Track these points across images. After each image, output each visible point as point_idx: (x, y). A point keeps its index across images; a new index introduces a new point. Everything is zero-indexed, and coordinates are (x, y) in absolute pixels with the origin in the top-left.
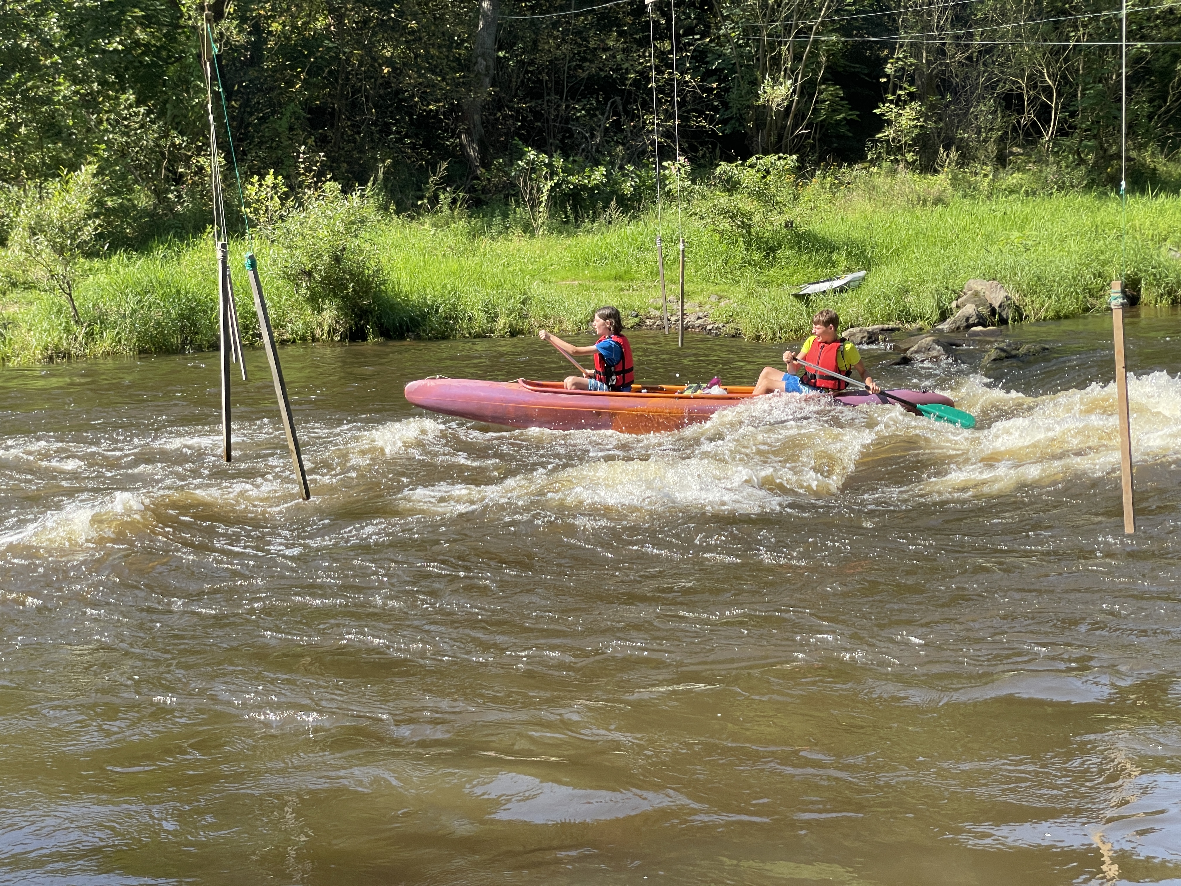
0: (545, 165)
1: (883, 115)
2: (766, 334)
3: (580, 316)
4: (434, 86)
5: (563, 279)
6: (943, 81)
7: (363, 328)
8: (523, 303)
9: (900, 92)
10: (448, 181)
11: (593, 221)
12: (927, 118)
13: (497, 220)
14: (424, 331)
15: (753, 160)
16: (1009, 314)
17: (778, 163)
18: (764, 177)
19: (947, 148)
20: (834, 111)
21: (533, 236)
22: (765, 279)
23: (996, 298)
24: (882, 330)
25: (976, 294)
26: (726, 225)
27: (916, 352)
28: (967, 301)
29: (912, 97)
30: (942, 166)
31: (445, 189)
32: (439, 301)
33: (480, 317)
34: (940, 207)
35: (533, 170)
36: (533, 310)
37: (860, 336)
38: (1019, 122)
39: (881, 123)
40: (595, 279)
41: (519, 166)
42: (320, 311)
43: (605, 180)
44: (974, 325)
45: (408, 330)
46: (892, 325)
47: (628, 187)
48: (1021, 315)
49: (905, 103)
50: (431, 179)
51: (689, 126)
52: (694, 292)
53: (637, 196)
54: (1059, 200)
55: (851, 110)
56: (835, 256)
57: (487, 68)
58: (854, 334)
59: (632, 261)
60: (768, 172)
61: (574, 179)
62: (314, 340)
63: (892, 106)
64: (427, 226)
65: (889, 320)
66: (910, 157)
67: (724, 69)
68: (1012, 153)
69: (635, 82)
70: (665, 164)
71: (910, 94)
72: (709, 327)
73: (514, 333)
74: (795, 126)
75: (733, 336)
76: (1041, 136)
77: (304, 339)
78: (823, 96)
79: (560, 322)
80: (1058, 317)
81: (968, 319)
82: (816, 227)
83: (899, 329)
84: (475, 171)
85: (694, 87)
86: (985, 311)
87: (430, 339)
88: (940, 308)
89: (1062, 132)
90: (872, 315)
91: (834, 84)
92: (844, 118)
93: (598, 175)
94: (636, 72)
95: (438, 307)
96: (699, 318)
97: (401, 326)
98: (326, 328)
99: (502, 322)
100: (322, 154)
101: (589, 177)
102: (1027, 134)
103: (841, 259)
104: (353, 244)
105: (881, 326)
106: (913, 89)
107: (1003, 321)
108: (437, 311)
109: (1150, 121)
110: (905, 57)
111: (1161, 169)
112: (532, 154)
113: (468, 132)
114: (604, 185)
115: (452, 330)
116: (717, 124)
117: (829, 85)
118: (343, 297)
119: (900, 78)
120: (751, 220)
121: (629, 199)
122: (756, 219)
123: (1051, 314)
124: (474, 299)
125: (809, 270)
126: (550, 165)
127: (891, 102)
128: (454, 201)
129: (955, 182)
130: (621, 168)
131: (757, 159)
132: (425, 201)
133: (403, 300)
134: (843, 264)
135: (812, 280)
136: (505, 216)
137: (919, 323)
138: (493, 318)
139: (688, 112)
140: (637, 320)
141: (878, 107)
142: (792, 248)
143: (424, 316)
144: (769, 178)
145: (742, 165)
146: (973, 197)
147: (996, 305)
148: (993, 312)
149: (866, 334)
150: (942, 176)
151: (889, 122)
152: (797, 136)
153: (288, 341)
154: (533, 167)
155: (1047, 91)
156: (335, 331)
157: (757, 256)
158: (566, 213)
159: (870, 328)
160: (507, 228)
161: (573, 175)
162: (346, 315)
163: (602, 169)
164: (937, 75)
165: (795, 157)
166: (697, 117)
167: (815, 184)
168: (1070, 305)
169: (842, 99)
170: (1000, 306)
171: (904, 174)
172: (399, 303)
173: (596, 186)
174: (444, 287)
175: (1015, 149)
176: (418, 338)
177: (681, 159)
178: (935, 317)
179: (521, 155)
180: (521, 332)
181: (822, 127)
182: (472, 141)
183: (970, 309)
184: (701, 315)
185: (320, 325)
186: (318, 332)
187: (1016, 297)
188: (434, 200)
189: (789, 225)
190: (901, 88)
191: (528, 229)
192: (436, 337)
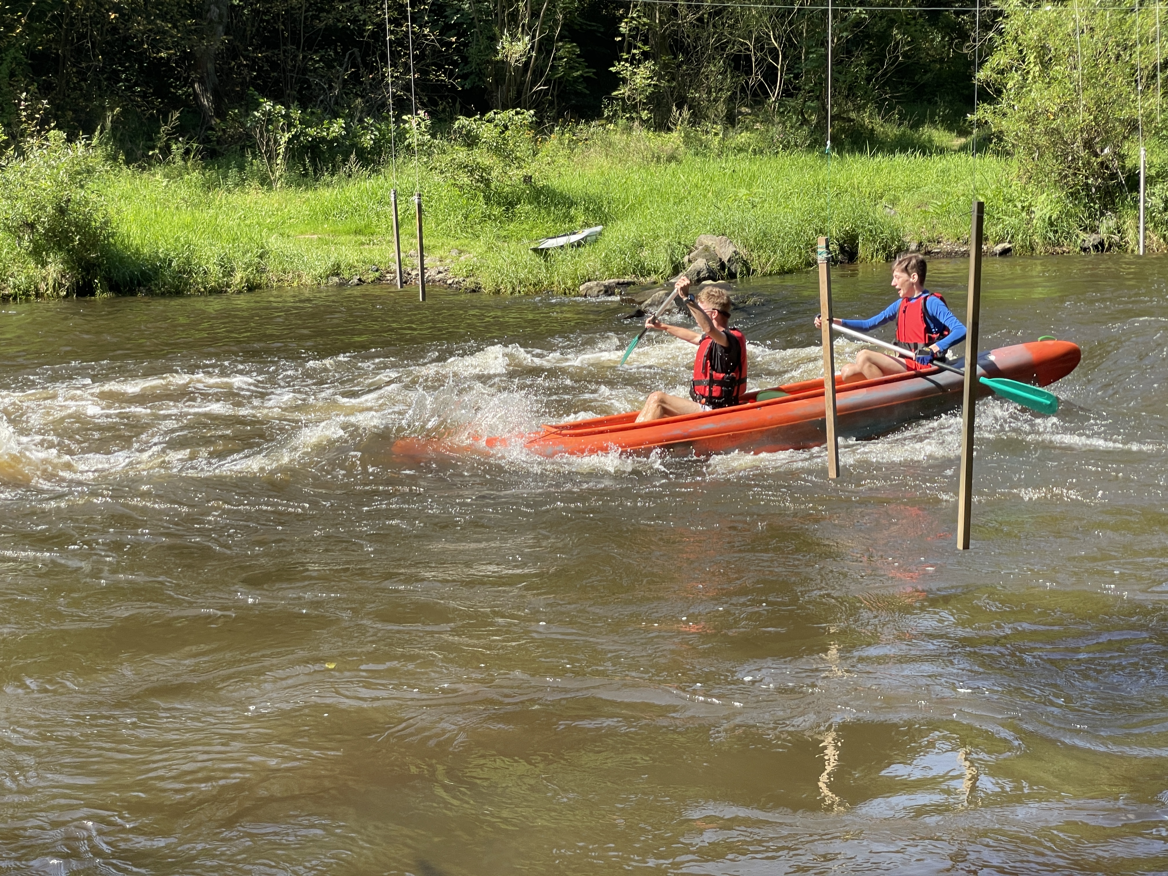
0: (282, 116)
1: (619, 73)
2: (506, 289)
3: (320, 271)
4: (165, 32)
5: (302, 233)
6: (676, 41)
7: (91, 281)
8: (261, 257)
9: (635, 51)
10: (180, 130)
11: (333, 175)
12: (660, 78)
13: (233, 172)
14: (156, 285)
15: (491, 114)
16: (737, 268)
17: (516, 118)
18: (503, 132)
19: (680, 107)
20: (571, 68)
21: (270, 189)
22: (505, 233)
23: (726, 253)
24: (618, 284)
25: (707, 249)
26: (464, 179)
27: (650, 305)
28: (698, 255)
29: (646, 56)
30: (675, 125)
31: (177, 139)
32: (172, 254)
33: (216, 271)
34: (673, 164)
35: (270, 121)
36: (272, 265)
37: (596, 290)
38: (747, 83)
39: (617, 81)
40: (335, 233)
41: (255, 117)
42: (44, 264)
43: (343, 133)
44: (705, 279)
45: (139, 284)
46: (627, 279)
47: (367, 140)
48: (748, 270)
49: (639, 62)
50: (163, 129)
51: (429, 80)
52: (434, 247)
53: (378, 148)
54: (785, 159)
55: (587, 67)
56: (573, 212)
57: (220, 16)
58: (591, 288)
59: (372, 214)
60: (506, 127)
61: (312, 131)
62: (38, 295)
63: (627, 65)
64: (158, 177)
65: (625, 274)
66: (645, 115)
67: (463, 24)
68: (740, 113)
69: (374, 35)
70: (405, 117)
71: (644, 53)
72: (449, 282)
73: (252, 287)
74: (534, 83)
75: (474, 291)
76: (768, 96)
77: (26, 293)
78: (561, 53)
79: (299, 276)
80: (783, 272)
81: (699, 273)
82: (555, 183)
83: (634, 283)
84: (209, 121)
85: (433, 41)
86: (715, 266)
87: (163, 295)
88: (673, 262)
89: (788, 93)
90: (608, 269)
91: (571, 42)
92: (581, 76)
93: (337, 127)
94: (373, 24)
95: (171, 261)
96: (440, 272)
97: (131, 280)
98: (51, 282)
99: (238, 277)
100: (45, 102)
101: (328, 129)
102: (755, 94)
103: (579, 214)
104: (78, 194)
105: (616, 280)
106: (646, 48)
107: (732, 275)
108: (170, 265)
109: (869, 84)
110: (639, 17)
111: (879, 129)
112: (268, 106)
113: (202, 82)
114: (343, 137)
115: (186, 285)
116: (457, 78)
117: (566, 42)
118: (69, 251)
119: (634, 37)
120: (489, 174)
121: (369, 153)
122: (494, 174)
123: (776, 268)
124: (209, 253)
125: (549, 225)
126: (286, 116)
127: (626, 60)
128: (187, 152)
129: (687, 140)
130: (361, 121)
131: (495, 113)
132: (157, 151)
133: (134, 254)
134: (581, 219)
135: (551, 235)
136: (241, 168)
137: (654, 277)
138: (229, 273)
139: (428, 66)
140: (377, 274)
141: (614, 66)
142: (530, 203)
143: (156, 270)
144: (508, 133)
145: (480, 119)
146: (705, 155)
147: (725, 260)
148: (723, 266)
149: (602, 288)
150: (675, 134)
151: (624, 81)
152: (535, 92)
153: (9, 296)
154: (270, 118)
155: (773, 52)
156: (61, 285)
157: (497, 211)
158: (304, 165)
159: (606, 282)
160: (244, 180)
161: (312, 127)
162: (72, 268)
163: (341, 121)
164: (669, 35)
165: (532, 112)
166: (437, 71)
167: (554, 139)
168: (793, 260)
169: (579, 56)
170: (729, 261)
171: (639, 132)
172: (129, 257)
173: (335, 139)
174: (177, 240)
175: (744, 109)
176: (150, 293)
177: (421, 113)
178: (669, 272)
179: (257, 106)
180: (259, 287)
181: (560, 83)
182: (206, 90)
183: (700, 263)
184: (441, 269)
185: (44, 279)
186: (42, 286)
187: (743, 252)
188: (166, 151)
189: (528, 179)
190: (635, 48)
191: (265, 181)
192: (170, 292)
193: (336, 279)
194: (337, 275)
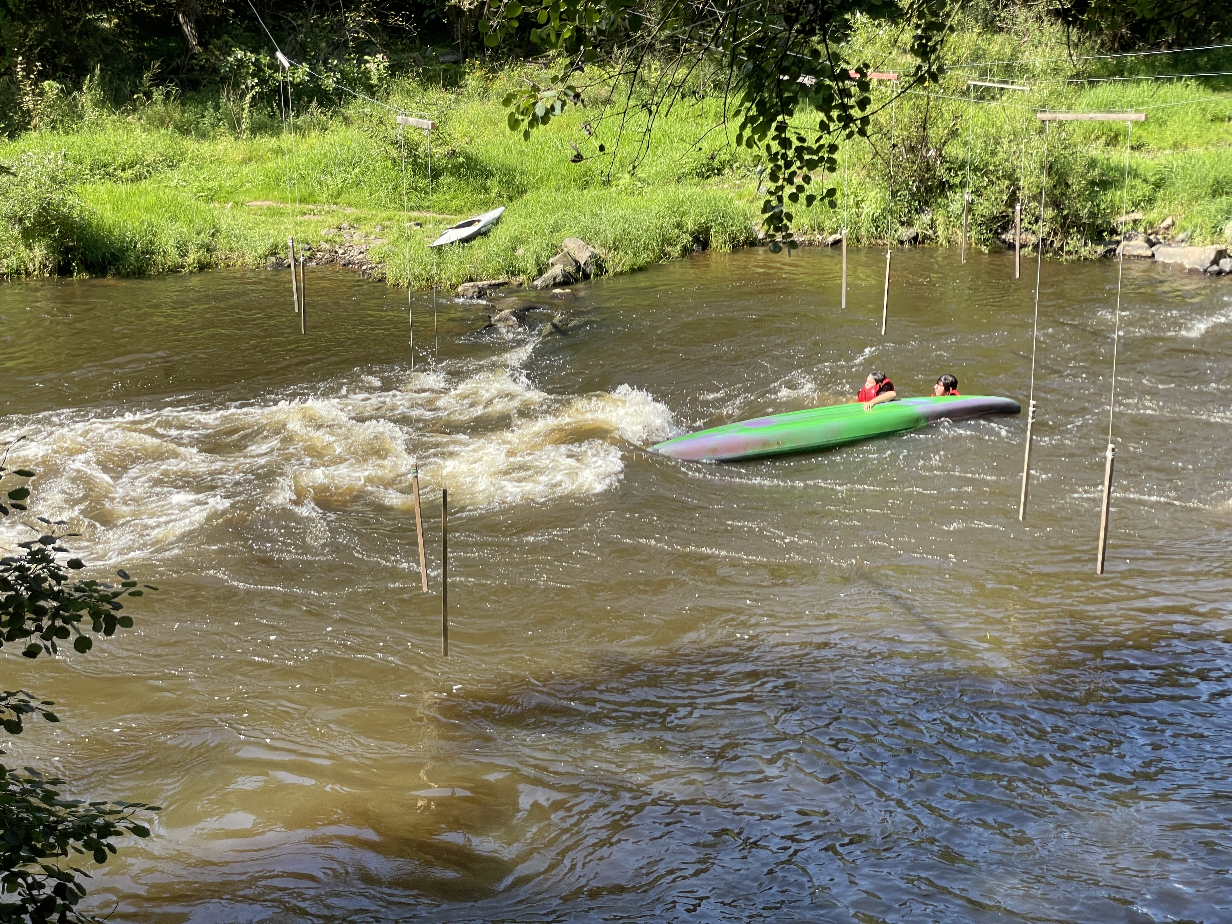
0: (252, 62)
2: (403, 283)
3: (260, 251)
5: (255, 199)
7: (69, 264)
8: (213, 235)
11: (297, 117)
13: (210, 110)
14: (123, 266)
16: (592, 270)
21: (237, 138)
23: (583, 257)
24: (491, 285)
25: (567, 253)
27: (499, 321)
28: (561, 259)
31: (158, 86)
32: (137, 237)
33: (173, 252)
36: (221, 244)
37: (471, 291)
42: (32, 248)
43: (307, 78)
44: (560, 284)
45: (110, 264)
46: (500, 280)
47: (330, 83)
48: (602, 271)
50: (145, 76)
53: (339, 91)
59: (316, 184)
61: (279, 76)
62: (28, 274)
65: (498, 275)
70: (366, 59)
72: (365, 266)
73: (203, 267)
75: (380, 281)
77: (18, 272)
79: (243, 256)
80: (633, 271)
81: (555, 279)
83: (505, 284)
84: (193, 50)
86: (570, 269)
87: (128, 275)
88: (539, 264)
90: (485, 270)
93: (302, 73)
95: (136, 243)
97: (103, 260)
98: (37, 264)
99: (192, 257)
100: (38, 64)
105: (489, 282)
107: (586, 276)
108: (135, 246)
112: (240, 54)
113: (185, 14)
114: (308, 82)
115: (147, 265)
118: (51, 240)
120: (416, 151)
121: (330, 96)
122: (420, 151)
123: (627, 268)
126: (257, 63)
128: (168, 96)
130: (325, 63)
132: (141, 95)
133: (106, 235)
136: (217, 108)
137: (521, 278)
138: (184, 254)
140: (308, 253)
143: (123, 251)
147: (582, 263)
148: (578, 268)
149: (477, 290)
154: (241, 65)
156: (45, 266)
158: (272, 108)
159: (480, 284)
161: (279, 72)
162: (54, 253)
163: (306, 66)
168: (644, 258)
170: (585, 263)
172: (102, 238)
173: (300, 83)
174: (142, 223)
176: (119, 275)
177: (380, 57)
178: (534, 273)
179: (231, 52)
180: (209, 266)
182: (190, 21)
183: (557, 270)
184: (364, 248)
185: (32, 260)
186: (31, 267)
187: (603, 252)
188: (148, 95)
192: (134, 274)
193: (273, 259)
194: (275, 254)
